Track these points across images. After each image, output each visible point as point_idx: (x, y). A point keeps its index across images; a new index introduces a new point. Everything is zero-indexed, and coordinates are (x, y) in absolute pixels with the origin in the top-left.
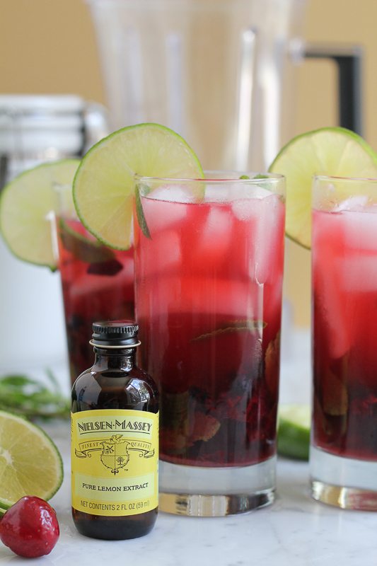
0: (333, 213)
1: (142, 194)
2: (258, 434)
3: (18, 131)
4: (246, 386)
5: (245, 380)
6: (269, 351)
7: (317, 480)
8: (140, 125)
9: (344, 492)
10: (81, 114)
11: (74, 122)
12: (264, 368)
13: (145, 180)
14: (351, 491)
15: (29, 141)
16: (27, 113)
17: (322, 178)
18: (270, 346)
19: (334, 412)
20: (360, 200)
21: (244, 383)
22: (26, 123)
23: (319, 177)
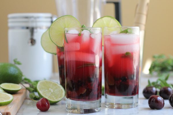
1: (66, 33)
3: (36, 22)
8: (65, 16)
10: (51, 18)
11: (50, 20)
13: (66, 29)
15: (39, 24)
16: (38, 17)
22: (38, 20)
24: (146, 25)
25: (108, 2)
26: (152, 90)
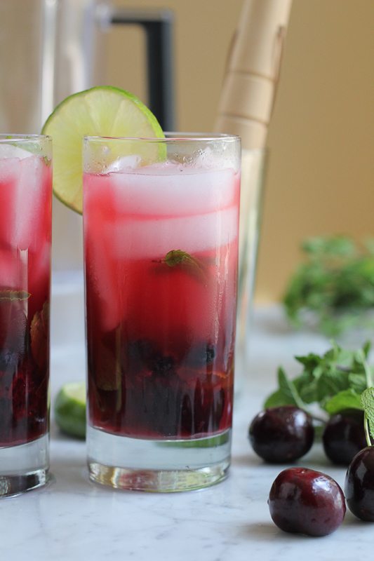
0: (102, 175)
2: (25, 412)
4: (9, 360)
5: (8, 354)
6: (35, 323)
7: (94, 462)
9: (116, 472)
12: (30, 342)
14: (123, 472)
17: (91, 139)
18: (35, 317)
19: (107, 387)
20: (131, 161)
21: (7, 357)
23: (89, 137)
24: (272, 125)
25: (117, 21)
26: (293, 422)
